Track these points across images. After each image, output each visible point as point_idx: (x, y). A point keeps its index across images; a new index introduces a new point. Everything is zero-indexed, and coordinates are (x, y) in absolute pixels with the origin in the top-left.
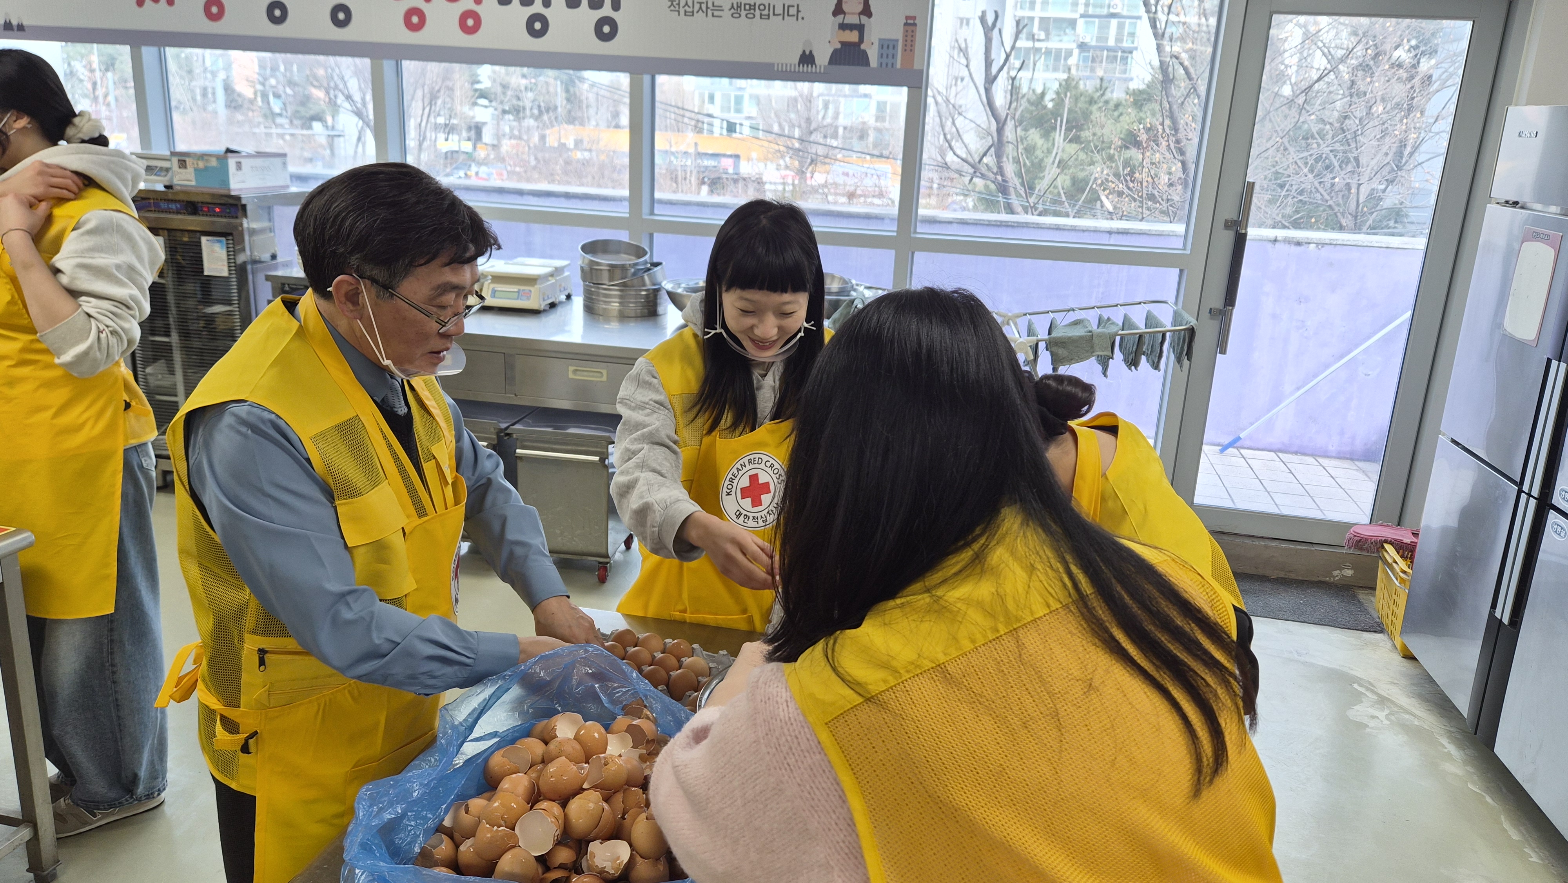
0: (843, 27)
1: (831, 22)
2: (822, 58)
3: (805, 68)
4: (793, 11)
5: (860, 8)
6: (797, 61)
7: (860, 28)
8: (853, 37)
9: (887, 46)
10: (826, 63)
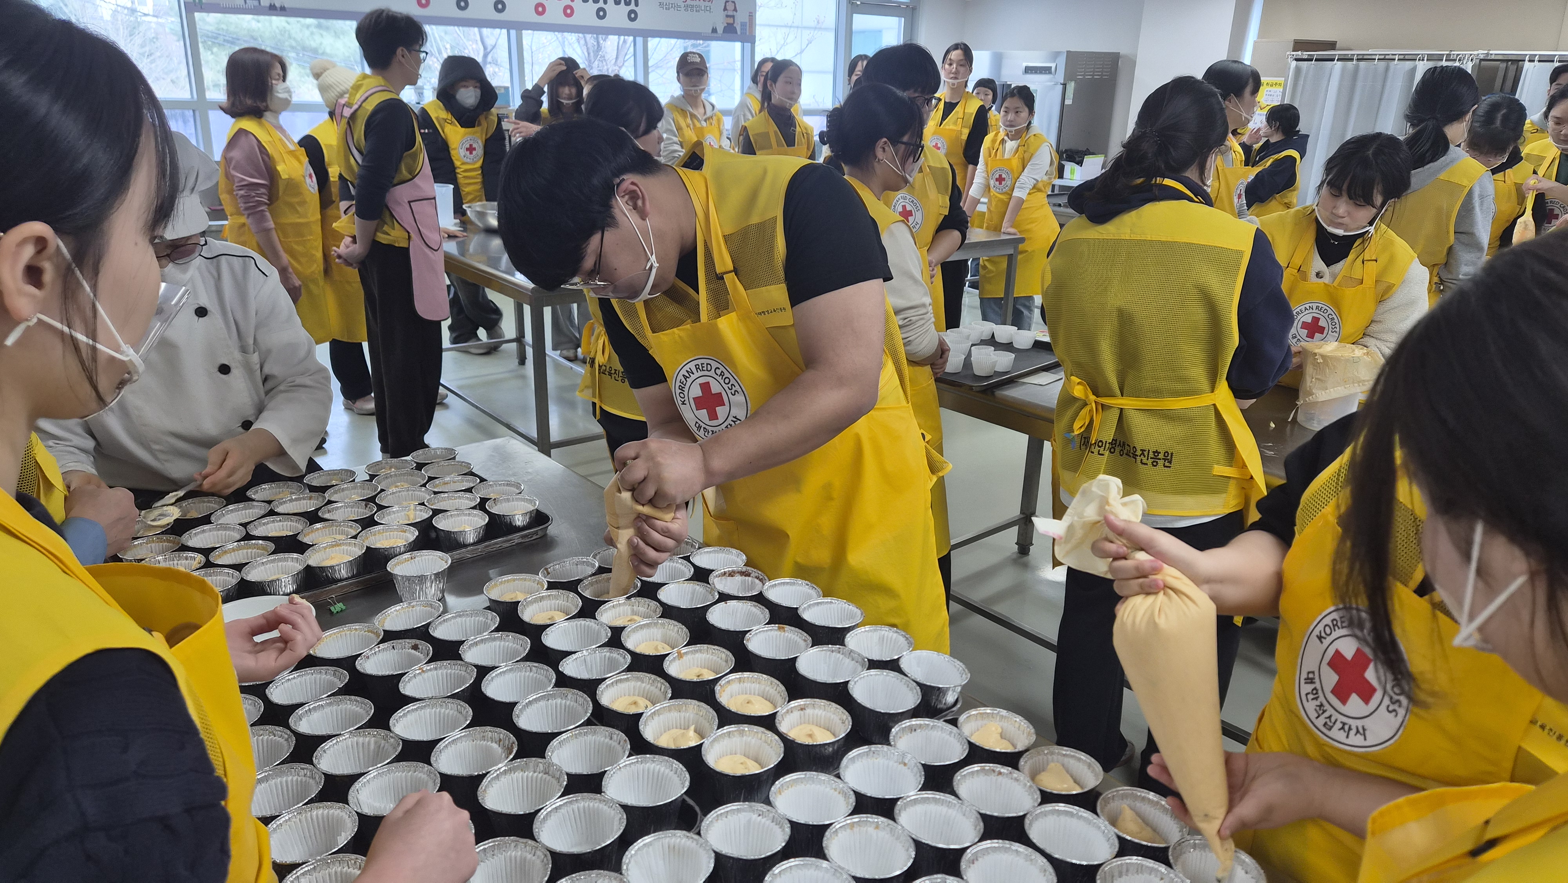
0: (727, 16)
1: (722, 14)
2: (720, 30)
3: (714, 35)
4: (708, 8)
5: (733, 8)
6: (710, 31)
7: (733, 17)
8: (730, 21)
9: (743, 25)
10: (722, 32)
